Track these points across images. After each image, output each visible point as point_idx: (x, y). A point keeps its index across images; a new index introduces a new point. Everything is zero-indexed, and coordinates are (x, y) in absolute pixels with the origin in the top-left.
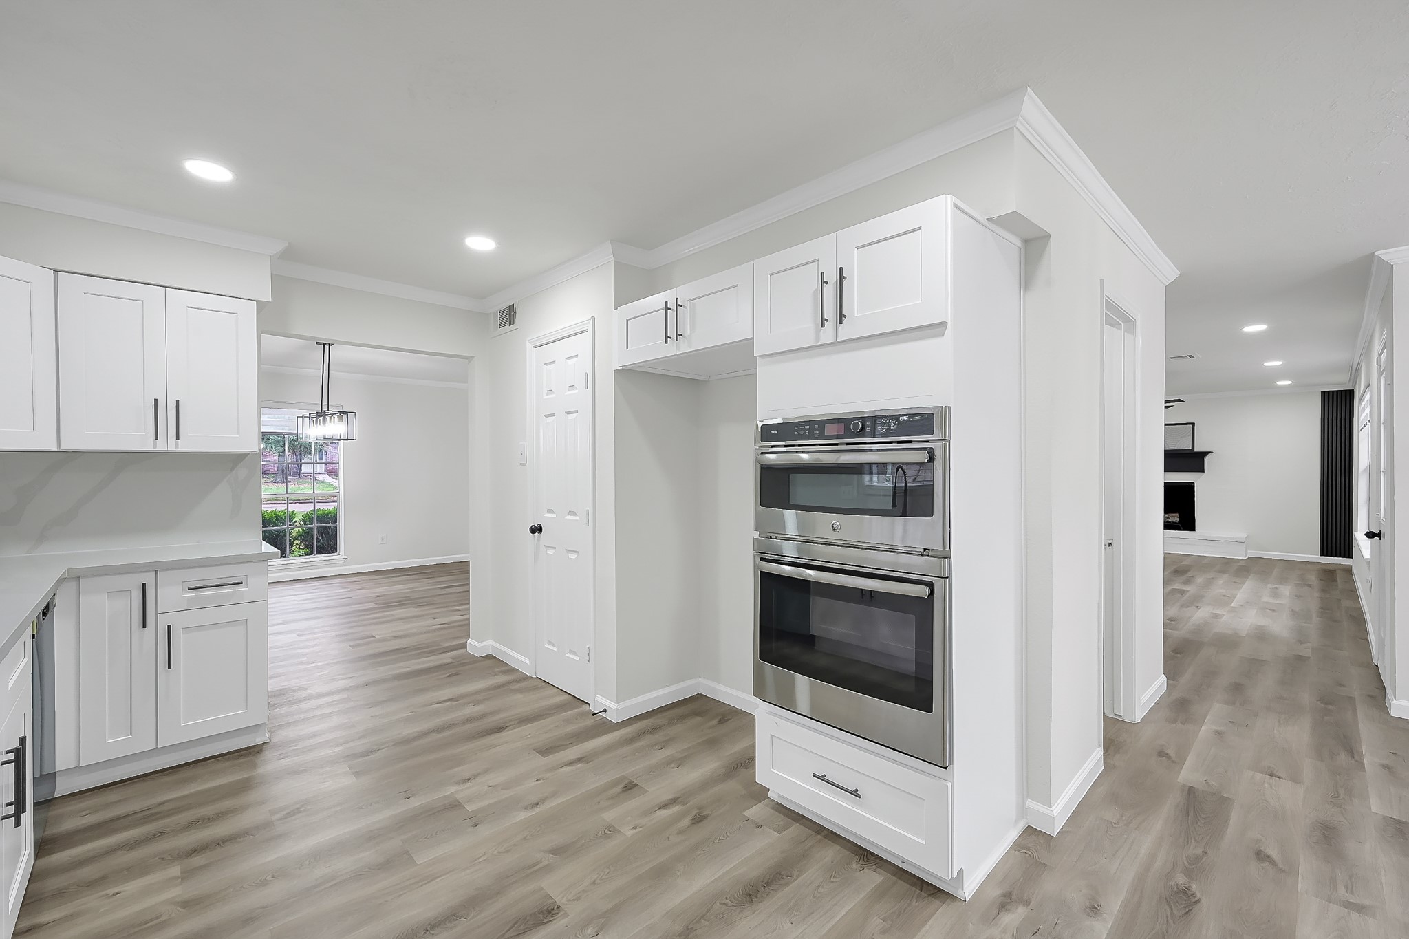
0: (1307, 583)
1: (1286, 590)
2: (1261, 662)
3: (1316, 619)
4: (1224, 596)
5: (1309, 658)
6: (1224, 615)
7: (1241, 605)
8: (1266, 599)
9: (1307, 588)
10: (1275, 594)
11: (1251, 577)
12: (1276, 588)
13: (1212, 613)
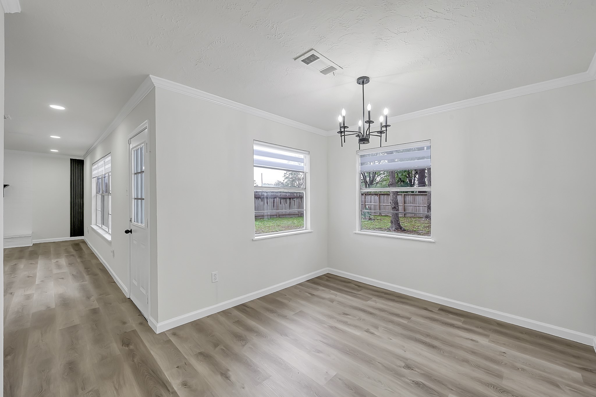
0: (71, 254)
1: (63, 261)
2: (75, 327)
3: (87, 277)
4: (28, 277)
5: (99, 308)
6: (34, 294)
7: (42, 281)
8: (55, 271)
9: (72, 257)
10: (59, 266)
11: (40, 257)
12: (57, 262)
13: (25, 295)
